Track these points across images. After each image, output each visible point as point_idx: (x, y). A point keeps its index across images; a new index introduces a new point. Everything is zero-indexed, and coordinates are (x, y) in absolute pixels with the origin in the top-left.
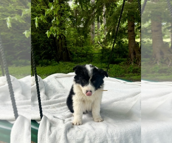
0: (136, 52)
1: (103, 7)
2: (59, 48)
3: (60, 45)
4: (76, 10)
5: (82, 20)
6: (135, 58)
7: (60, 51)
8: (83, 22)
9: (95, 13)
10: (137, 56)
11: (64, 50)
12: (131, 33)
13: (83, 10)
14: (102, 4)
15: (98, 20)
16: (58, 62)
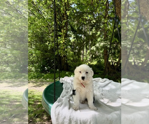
0: (109, 68)
1: (89, 41)
2: (62, 62)
3: (63, 61)
4: (74, 42)
5: (77, 48)
6: (109, 71)
8: (77, 49)
9: (85, 44)
10: (109, 70)
11: (66, 64)
12: (106, 56)
13: (78, 42)
14: (89, 39)
15: (86, 48)
16: (61, 71)
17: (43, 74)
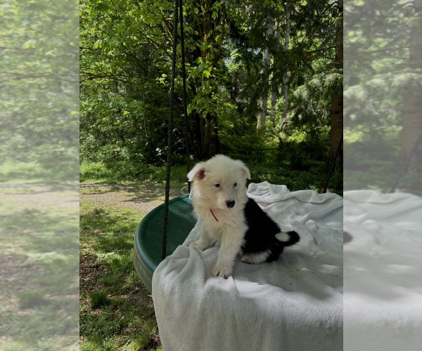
2: (204, 135)
7: (205, 141)
11: (213, 140)
12: (337, 117)
13: (249, 74)
17: (152, 167)
